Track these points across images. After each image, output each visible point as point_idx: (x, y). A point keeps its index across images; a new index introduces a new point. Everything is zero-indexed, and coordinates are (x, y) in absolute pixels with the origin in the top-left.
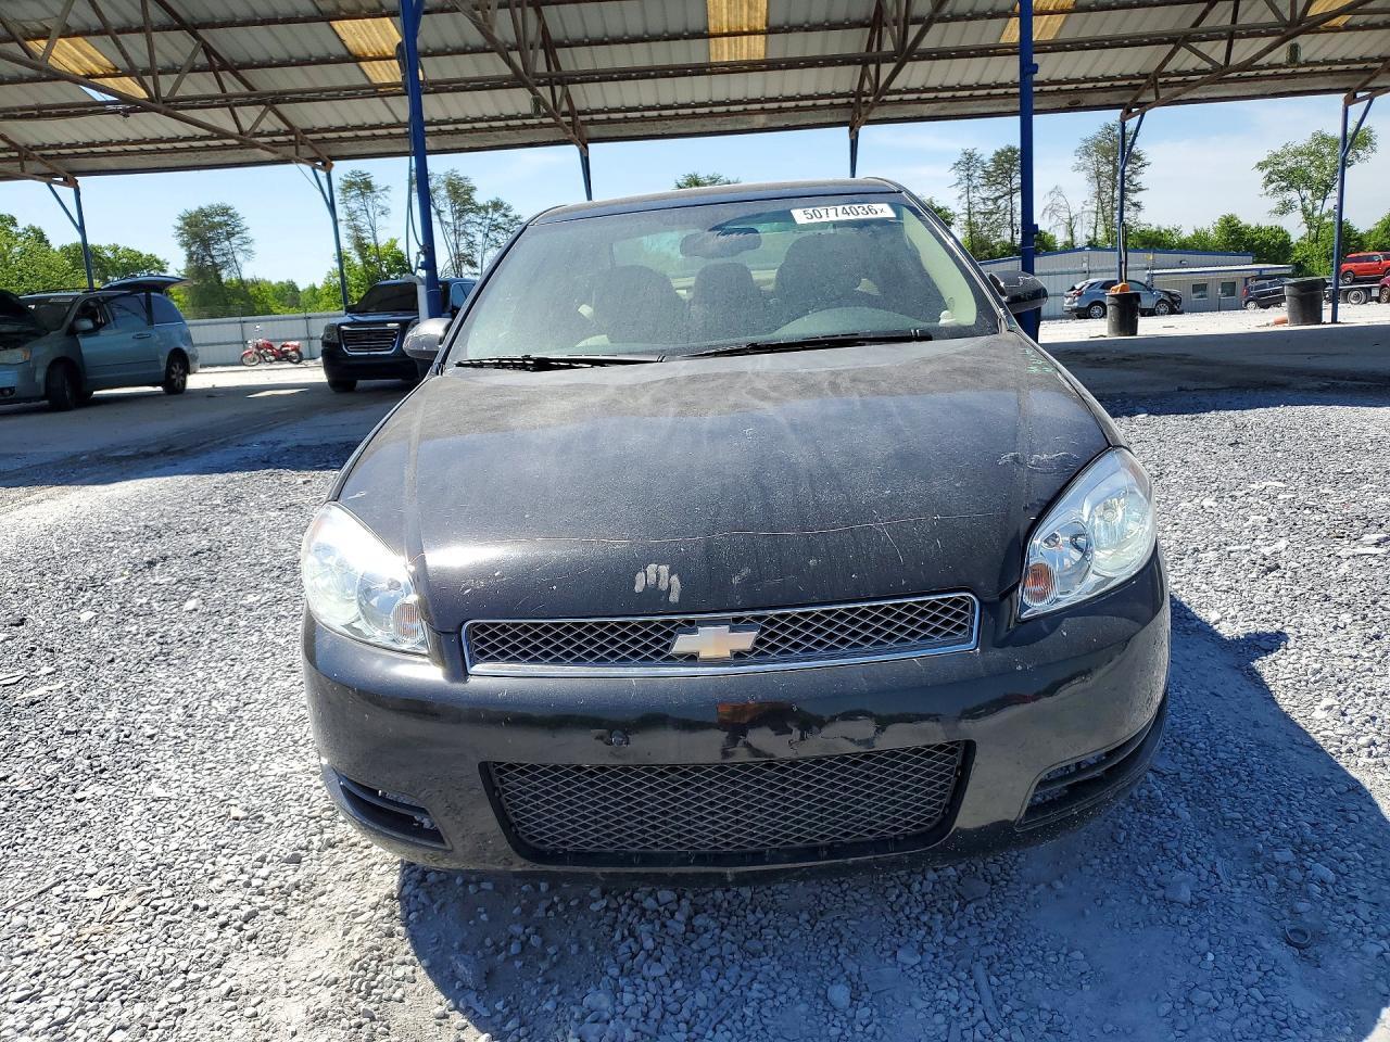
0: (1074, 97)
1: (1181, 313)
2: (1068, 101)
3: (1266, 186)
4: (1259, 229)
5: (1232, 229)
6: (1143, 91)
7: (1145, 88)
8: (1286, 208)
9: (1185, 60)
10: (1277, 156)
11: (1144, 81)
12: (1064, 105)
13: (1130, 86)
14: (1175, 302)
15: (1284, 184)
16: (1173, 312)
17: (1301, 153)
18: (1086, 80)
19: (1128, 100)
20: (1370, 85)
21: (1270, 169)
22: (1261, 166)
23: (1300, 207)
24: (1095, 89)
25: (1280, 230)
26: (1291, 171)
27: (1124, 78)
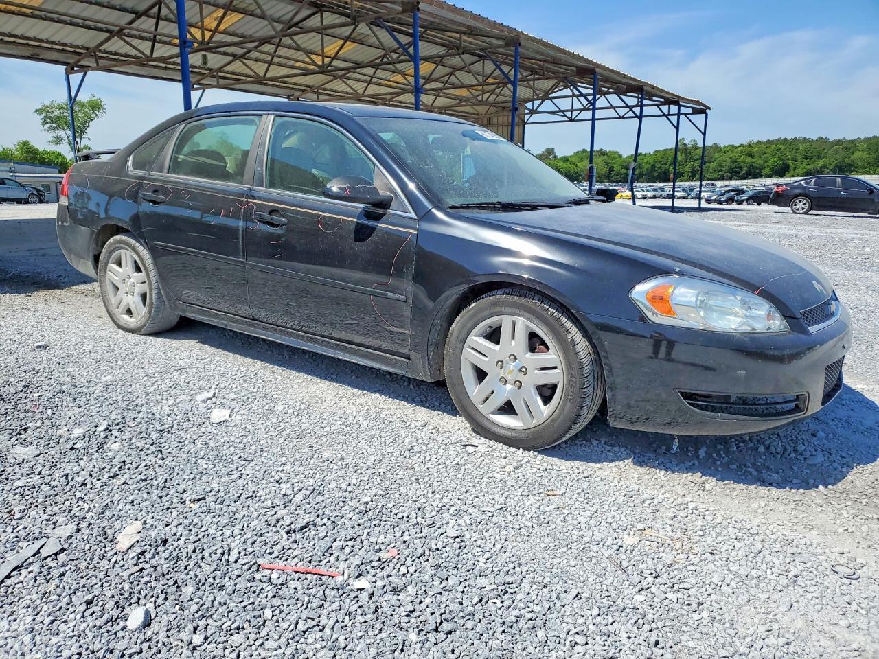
0: (36, 51)
1: (47, 202)
2: (31, 52)
3: (43, 125)
4: (46, 152)
5: (27, 148)
6: (84, 58)
7: (86, 56)
8: (58, 140)
9: (116, 45)
10: (47, 107)
11: (85, 51)
12: (28, 54)
13: (75, 52)
14: (41, 195)
15: (54, 125)
16: (41, 202)
17: (62, 108)
18: (48, 42)
19: (71, 61)
20: (201, 82)
21: (44, 115)
22: (39, 111)
23: (67, 141)
24: (51, 48)
25: (59, 154)
26: (58, 118)
27: (72, 46)
